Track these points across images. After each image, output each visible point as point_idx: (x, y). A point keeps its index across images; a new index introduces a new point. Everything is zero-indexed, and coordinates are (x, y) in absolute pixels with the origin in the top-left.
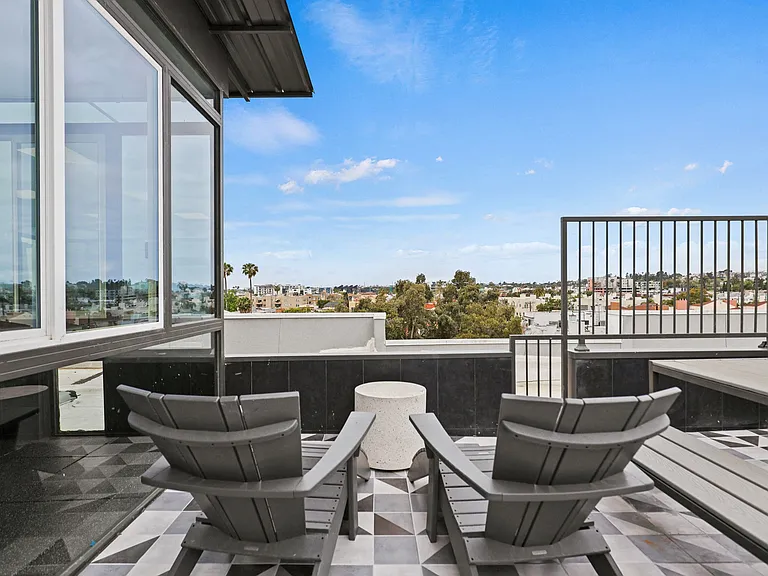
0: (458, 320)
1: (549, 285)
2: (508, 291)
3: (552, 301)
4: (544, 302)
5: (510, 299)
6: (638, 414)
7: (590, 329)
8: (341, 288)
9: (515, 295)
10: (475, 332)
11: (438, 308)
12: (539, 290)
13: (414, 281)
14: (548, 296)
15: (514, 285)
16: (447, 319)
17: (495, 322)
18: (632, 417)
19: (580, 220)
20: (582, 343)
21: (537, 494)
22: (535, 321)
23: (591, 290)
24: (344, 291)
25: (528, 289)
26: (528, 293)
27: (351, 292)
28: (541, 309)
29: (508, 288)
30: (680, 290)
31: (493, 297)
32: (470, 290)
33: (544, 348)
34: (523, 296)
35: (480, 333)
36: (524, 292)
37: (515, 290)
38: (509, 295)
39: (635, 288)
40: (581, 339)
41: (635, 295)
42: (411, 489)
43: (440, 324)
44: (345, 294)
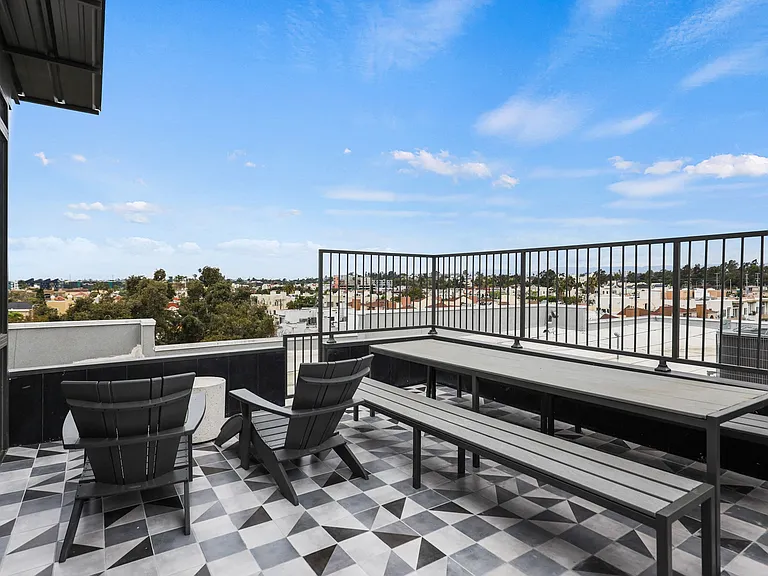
0: (207, 320)
1: (298, 282)
2: (257, 288)
3: (301, 298)
4: (293, 299)
5: (260, 297)
6: (357, 367)
7: (336, 325)
8: (31, 282)
9: (266, 292)
10: (226, 333)
11: (182, 308)
12: (288, 287)
13: (151, 277)
14: (298, 293)
15: (264, 281)
16: (193, 320)
17: (248, 321)
18: (355, 368)
19: (331, 252)
20: (332, 337)
21: (313, 412)
22: (287, 319)
23: (337, 287)
24: (36, 286)
25: (278, 286)
26: (279, 290)
27: (49, 288)
28: (291, 306)
29: (258, 284)
30: (405, 287)
31: (244, 295)
32: (219, 289)
33: (299, 344)
34: (273, 293)
35: (232, 333)
36: (274, 289)
37: (265, 287)
38: (258, 292)
39: (372, 286)
40: (331, 334)
41: (372, 292)
42: (220, 450)
43: (184, 326)
44: (40, 291)
